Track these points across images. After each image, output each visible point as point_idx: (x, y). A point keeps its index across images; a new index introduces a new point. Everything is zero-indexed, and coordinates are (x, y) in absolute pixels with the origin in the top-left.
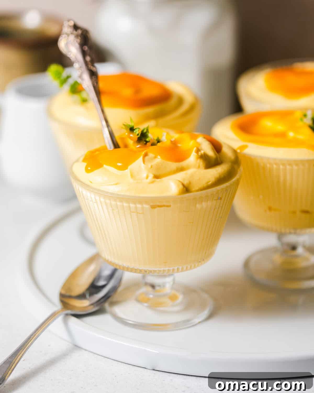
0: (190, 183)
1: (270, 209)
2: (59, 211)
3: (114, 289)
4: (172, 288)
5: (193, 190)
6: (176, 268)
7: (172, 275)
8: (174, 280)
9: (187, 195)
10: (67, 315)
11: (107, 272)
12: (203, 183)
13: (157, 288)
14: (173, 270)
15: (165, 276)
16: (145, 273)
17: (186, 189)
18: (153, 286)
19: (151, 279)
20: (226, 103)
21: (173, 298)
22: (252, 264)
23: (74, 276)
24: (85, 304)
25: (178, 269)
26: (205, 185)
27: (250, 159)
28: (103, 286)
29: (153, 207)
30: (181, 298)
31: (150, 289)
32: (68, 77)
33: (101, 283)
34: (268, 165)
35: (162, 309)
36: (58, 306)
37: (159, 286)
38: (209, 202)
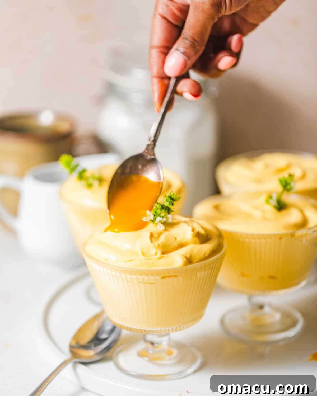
0: (191, 256)
1: (243, 275)
2: (67, 277)
3: (115, 342)
4: (169, 345)
5: (195, 261)
6: (171, 328)
7: (168, 334)
8: (169, 339)
9: (190, 266)
10: (76, 362)
11: (108, 328)
12: (201, 255)
13: (156, 345)
14: (169, 330)
15: (162, 336)
16: (145, 333)
17: (189, 261)
18: (152, 343)
19: (150, 337)
20: (208, 187)
21: (170, 353)
22: (227, 321)
23: (81, 331)
24: (90, 353)
25: (173, 329)
26: (203, 257)
27: (231, 235)
28: (106, 339)
29: (163, 277)
30: (175, 352)
31: (150, 346)
32: (77, 166)
33: (104, 336)
34: (247, 240)
35: (159, 362)
36: (68, 355)
37: (158, 343)
38: (202, 272)
